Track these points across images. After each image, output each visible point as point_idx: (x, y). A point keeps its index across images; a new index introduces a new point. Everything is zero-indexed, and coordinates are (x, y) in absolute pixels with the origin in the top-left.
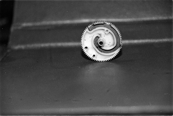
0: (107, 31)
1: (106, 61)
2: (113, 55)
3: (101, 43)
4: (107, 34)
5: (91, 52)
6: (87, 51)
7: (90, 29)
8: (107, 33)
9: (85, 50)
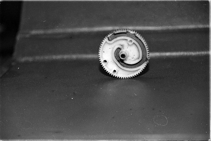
0: (131, 41)
1: (129, 77)
2: (137, 70)
3: (123, 56)
4: (131, 45)
5: (111, 67)
6: (106, 65)
7: (110, 39)
8: (130, 43)
9: (104, 64)
